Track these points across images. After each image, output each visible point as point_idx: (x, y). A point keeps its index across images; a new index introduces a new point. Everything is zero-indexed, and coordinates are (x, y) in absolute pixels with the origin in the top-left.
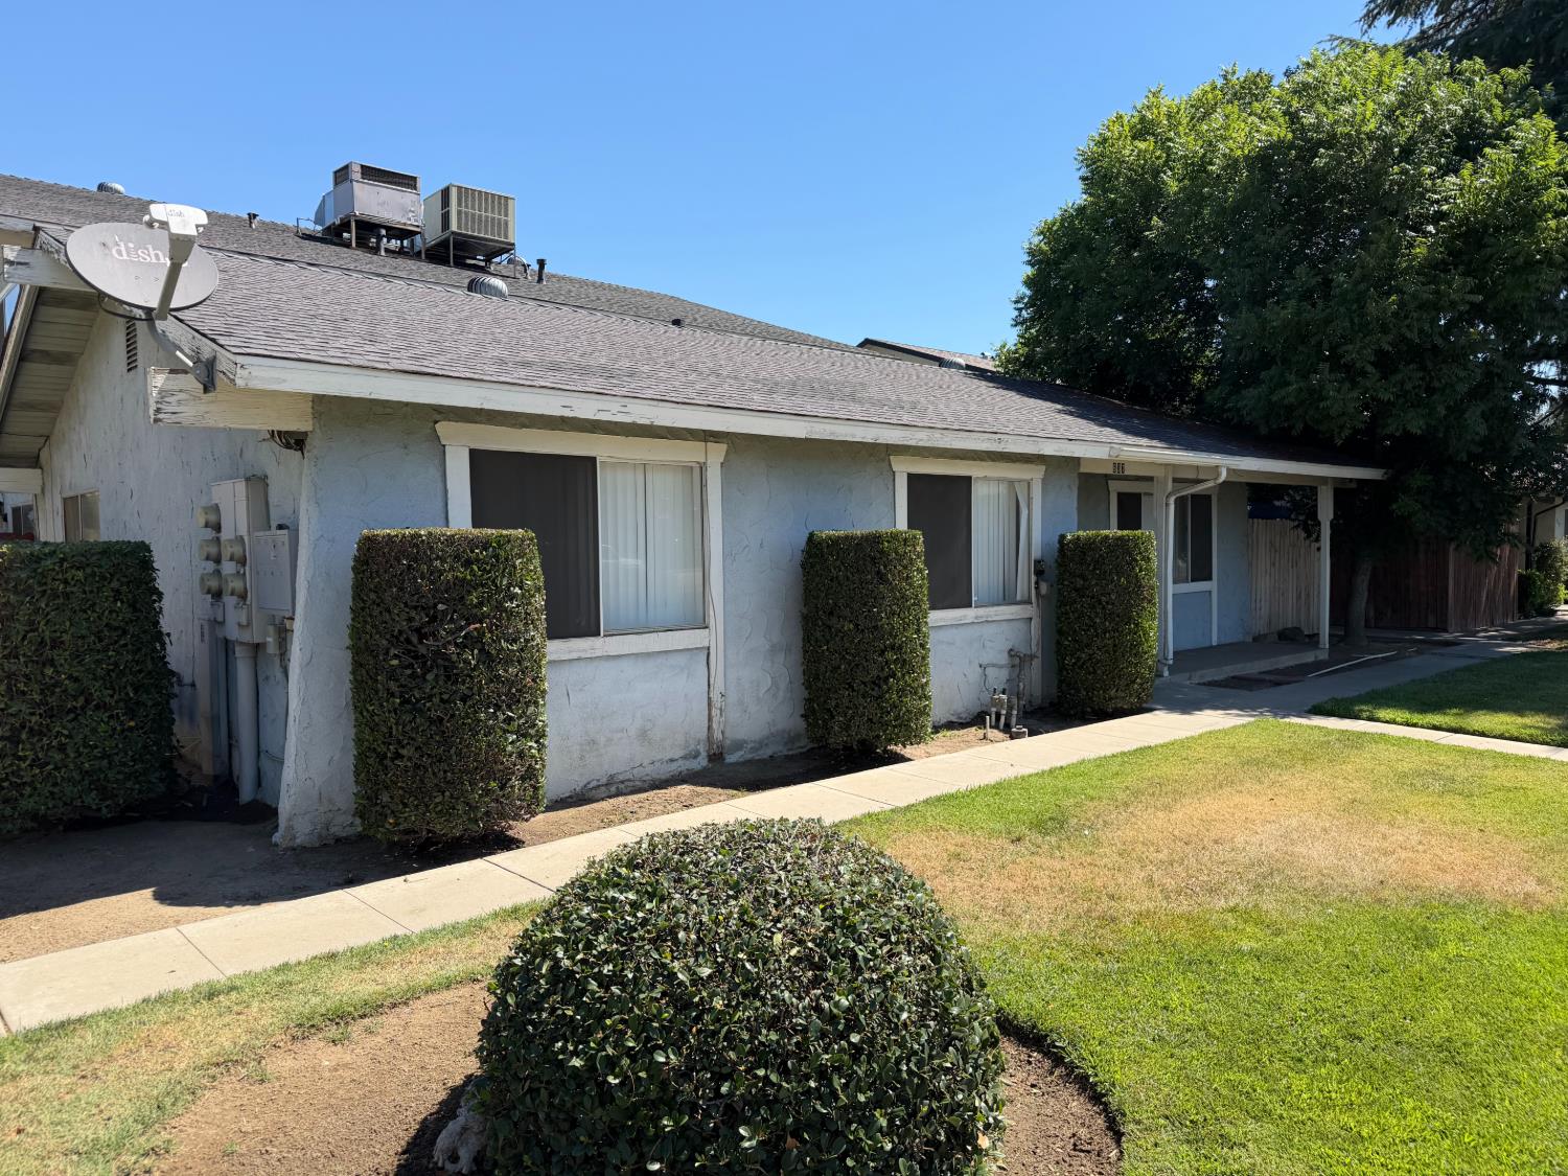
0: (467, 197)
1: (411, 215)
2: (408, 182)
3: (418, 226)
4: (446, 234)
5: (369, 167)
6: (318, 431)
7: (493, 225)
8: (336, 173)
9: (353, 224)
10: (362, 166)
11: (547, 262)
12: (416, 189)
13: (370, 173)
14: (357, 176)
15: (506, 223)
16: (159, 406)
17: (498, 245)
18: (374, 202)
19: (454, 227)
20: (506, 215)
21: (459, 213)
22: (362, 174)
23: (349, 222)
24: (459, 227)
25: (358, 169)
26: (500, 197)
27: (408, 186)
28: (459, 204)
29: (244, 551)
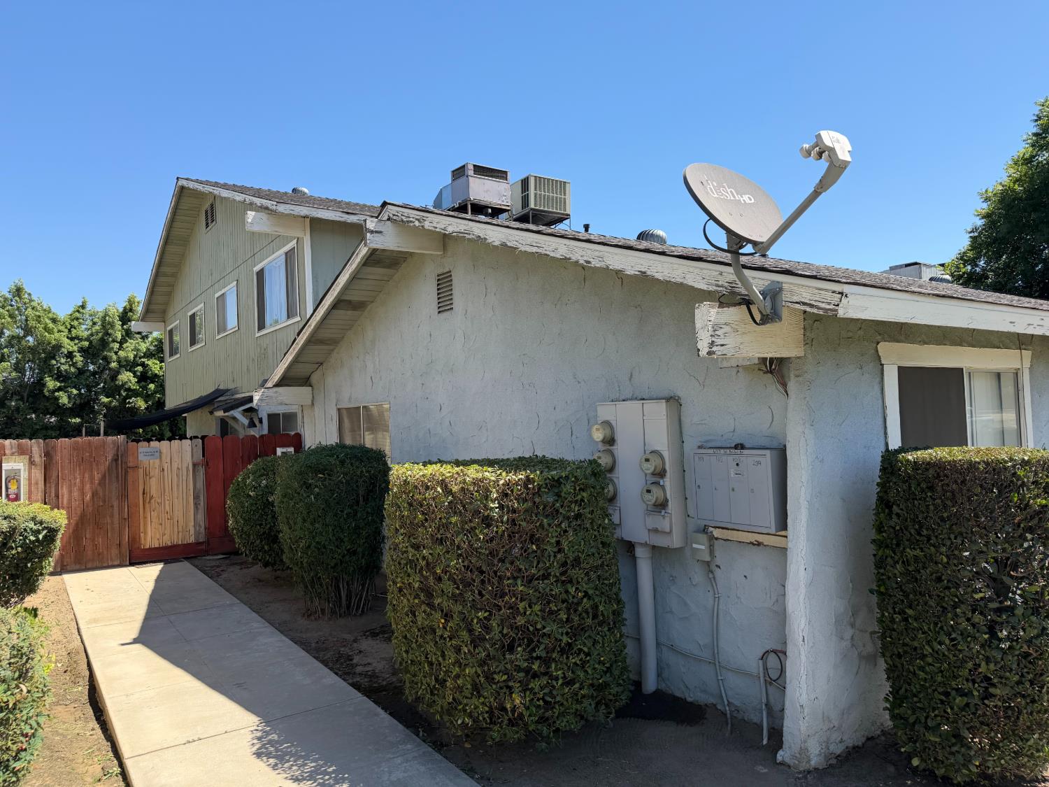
0: (540, 184)
1: (504, 198)
2: (500, 175)
3: (508, 206)
4: (526, 211)
5: (479, 166)
6: (810, 356)
7: (557, 202)
8: (453, 172)
9: (469, 206)
10: (475, 166)
11: (590, 226)
12: (506, 180)
13: (480, 170)
14: (471, 172)
15: (565, 199)
16: (713, 339)
17: (558, 215)
18: (483, 190)
19: (532, 205)
20: (565, 195)
21: (536, 195)
22: (474, 171)
23: (466, 205)
24: (535, 205)
25: (472, 167)
26: (561, 182)
27: (502, 178)
28: (536, 189)
29: (664, 463)
